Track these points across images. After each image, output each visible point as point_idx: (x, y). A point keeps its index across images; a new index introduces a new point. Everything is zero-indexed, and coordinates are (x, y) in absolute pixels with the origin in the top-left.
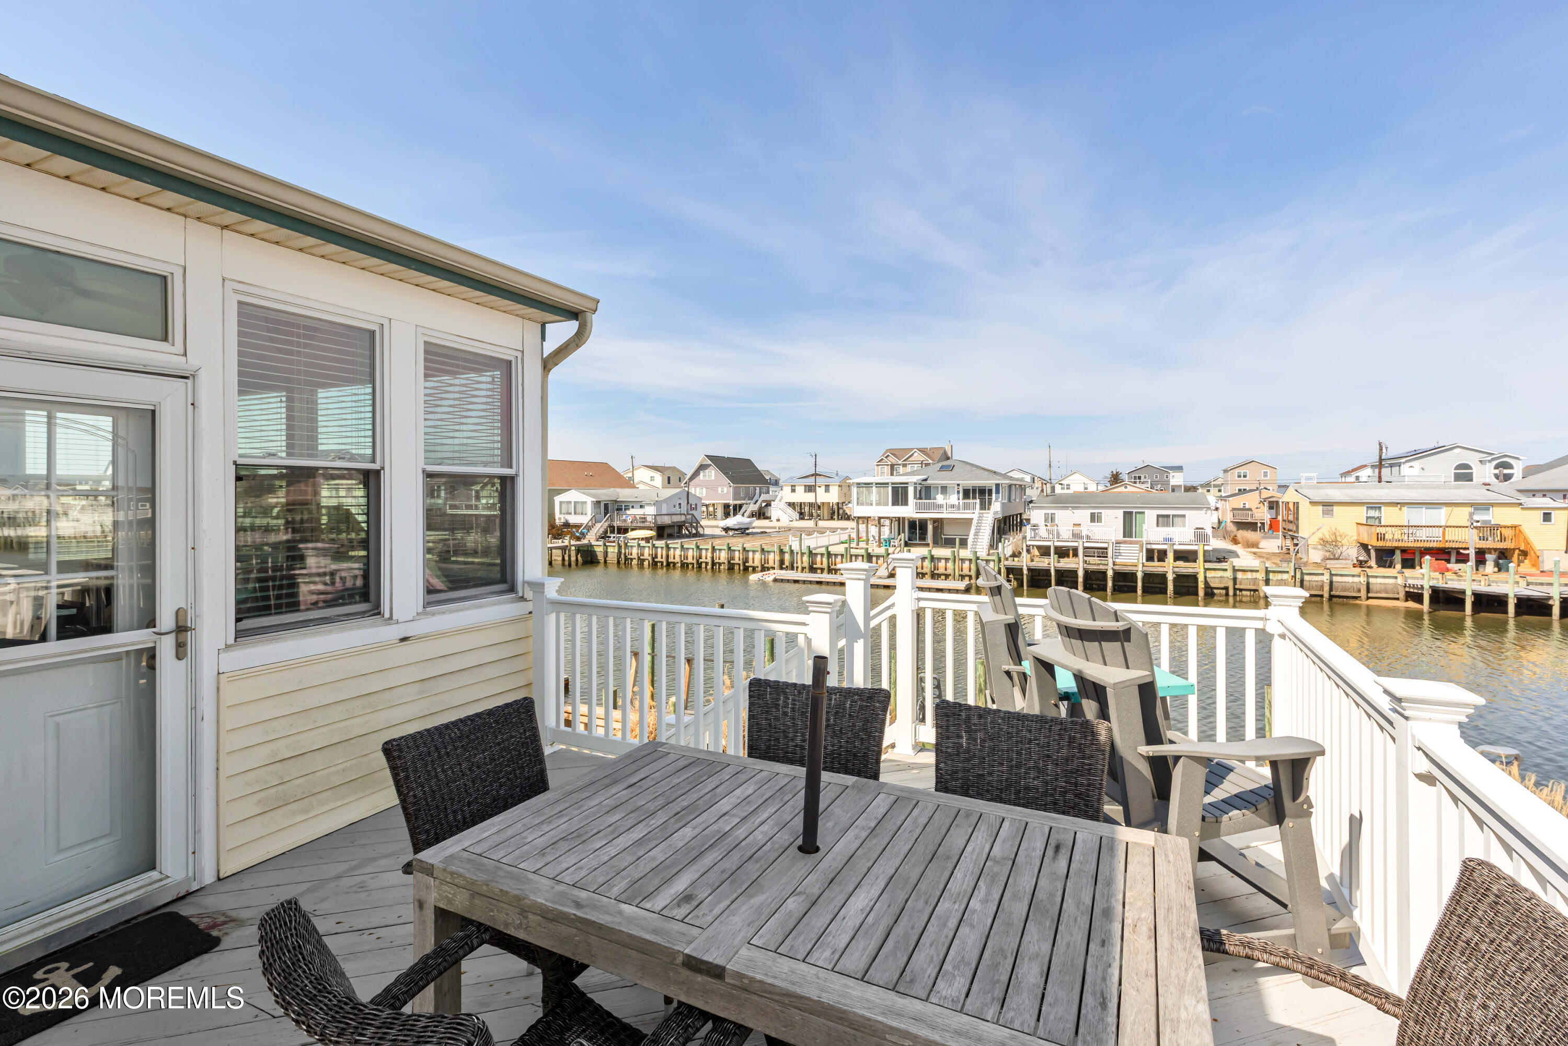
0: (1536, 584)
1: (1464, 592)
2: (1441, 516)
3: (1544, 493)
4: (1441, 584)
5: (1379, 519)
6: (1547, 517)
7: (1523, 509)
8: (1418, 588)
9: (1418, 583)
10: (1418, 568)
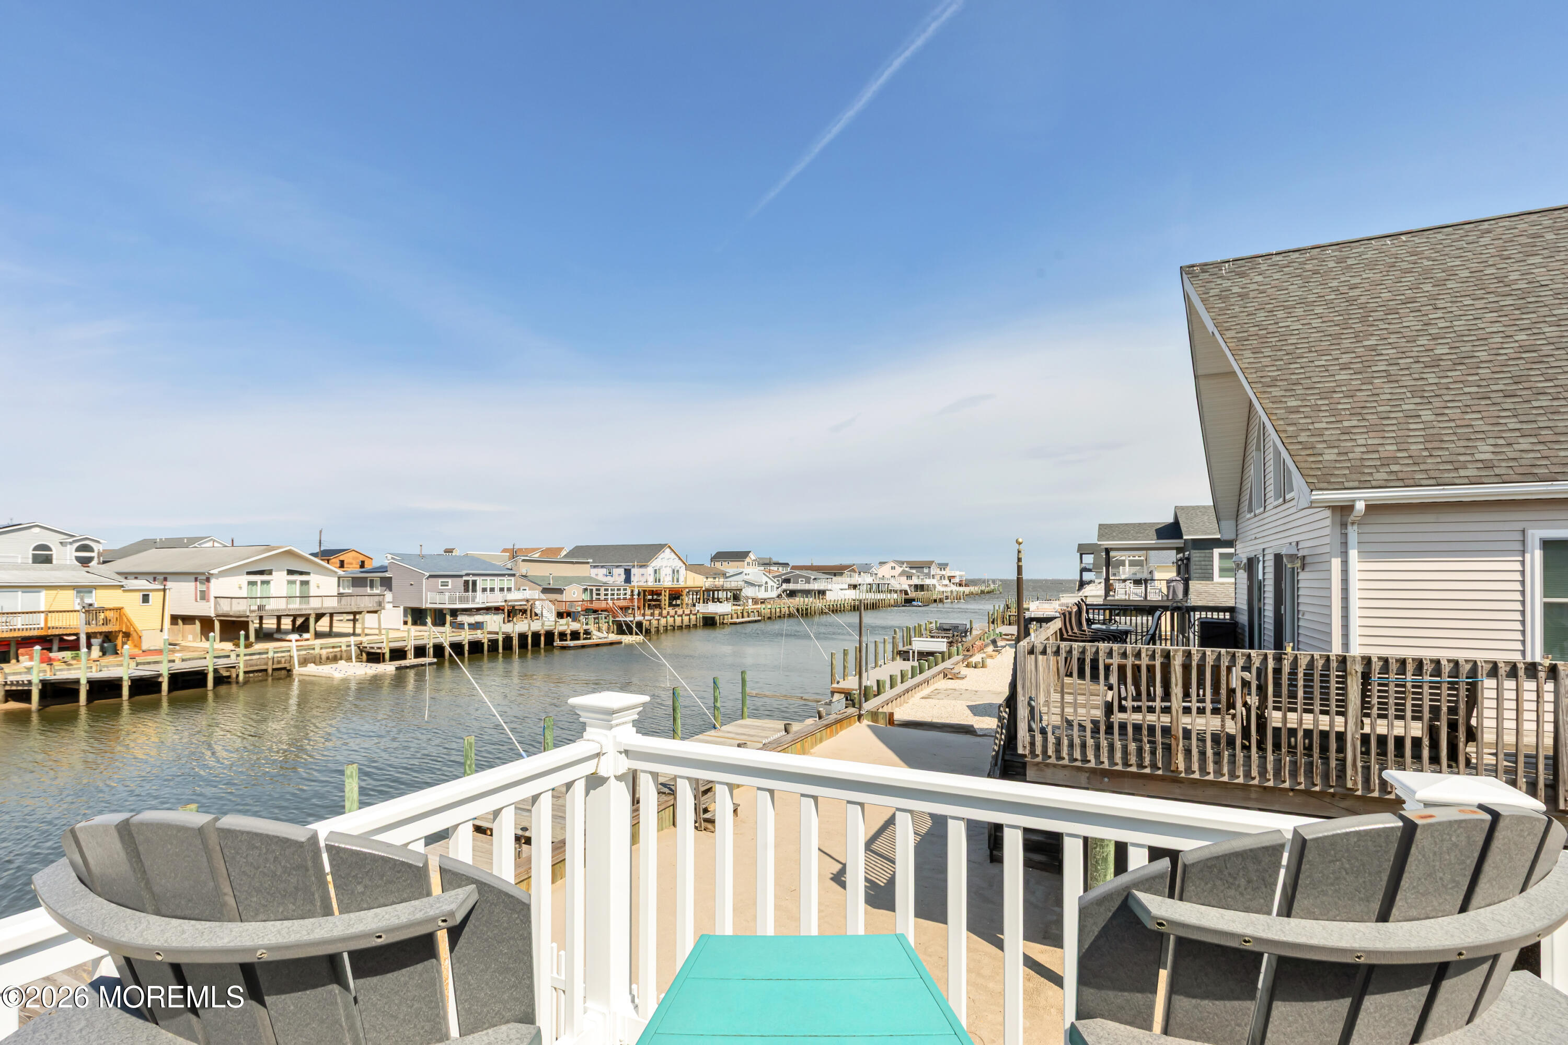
0: (144, 664)
1: (77, 682)
2: (42, 600)
3: (137, 575)
4: (49, 676)
6: (146, 599)
7: (124, 591)
8: (23, 684)
9: (25, 678)
10: (14, 661)
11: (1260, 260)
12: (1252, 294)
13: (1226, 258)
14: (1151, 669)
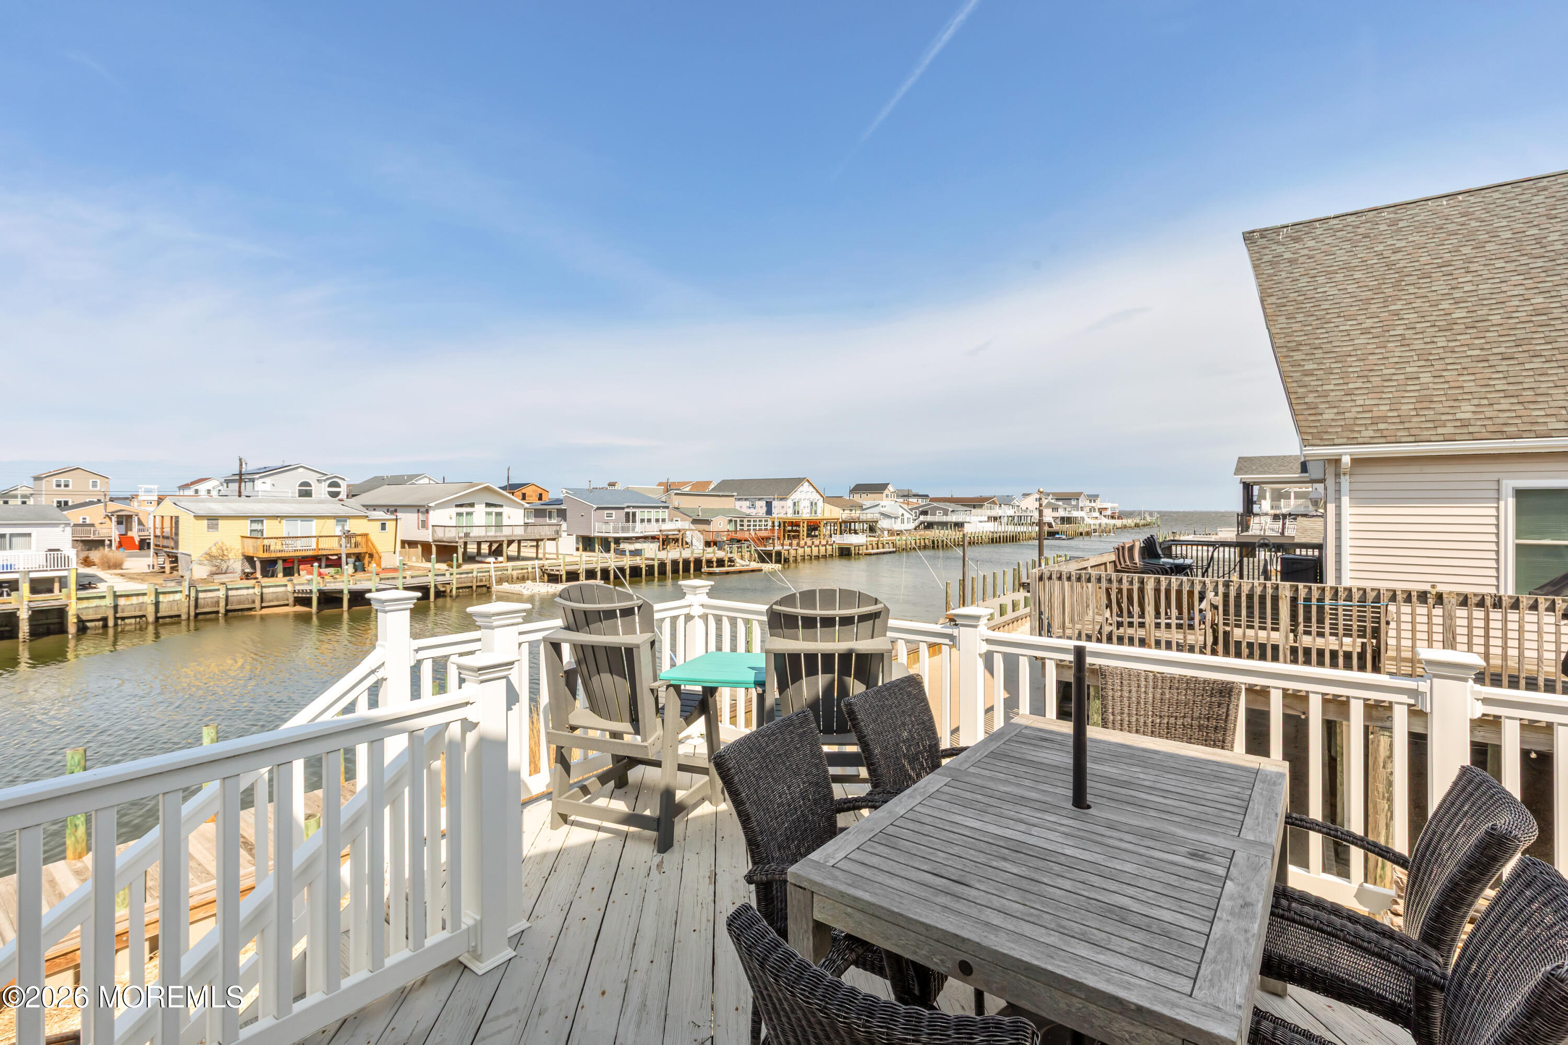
0: (385, 579)
1: (341, 592)
2: (314, 527)
3: (375, 507)
4: (322, 587)
5: (262, 531)
6: (383, 527)
7: (369, 520)
8: (307, 593)
9: (307, 588)
10: (296, 575)
11: (1317, 224)
12: (1301, 260)
13: (1285, 223)
14: (1130, 591)
